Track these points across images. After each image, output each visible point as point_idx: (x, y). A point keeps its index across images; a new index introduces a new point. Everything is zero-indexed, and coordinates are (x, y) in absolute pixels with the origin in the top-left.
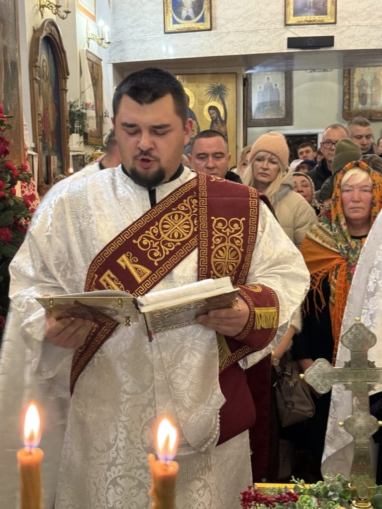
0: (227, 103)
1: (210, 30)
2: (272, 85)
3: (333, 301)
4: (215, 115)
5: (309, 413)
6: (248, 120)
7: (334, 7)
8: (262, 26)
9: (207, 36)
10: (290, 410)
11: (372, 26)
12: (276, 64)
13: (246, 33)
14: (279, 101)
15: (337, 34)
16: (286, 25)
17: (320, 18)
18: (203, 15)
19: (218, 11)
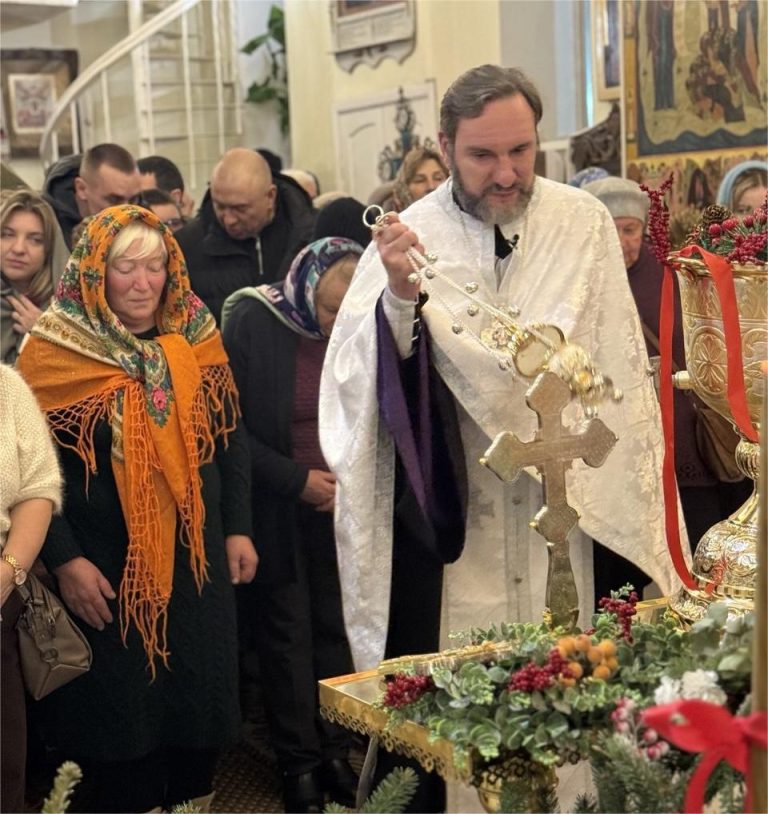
3: (120, 455)
5: (84, 664)
10: (50, 667)
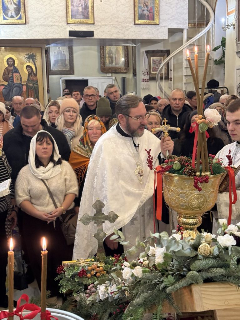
0: (36, 64)
1: (25, 24)
2: (61, 52)
4: (30, 71)
6: (49, 71)
7: (93, 15)
8: (55, 23)
9: (24, 27)
11: (113, 26)
12: (63, 43)
13: (46, 27)
14: (66, 59)
15: (95, 30)
16: (68, 24)
17: (86, 20)
18: (21, 15)
19: (30, 14)
